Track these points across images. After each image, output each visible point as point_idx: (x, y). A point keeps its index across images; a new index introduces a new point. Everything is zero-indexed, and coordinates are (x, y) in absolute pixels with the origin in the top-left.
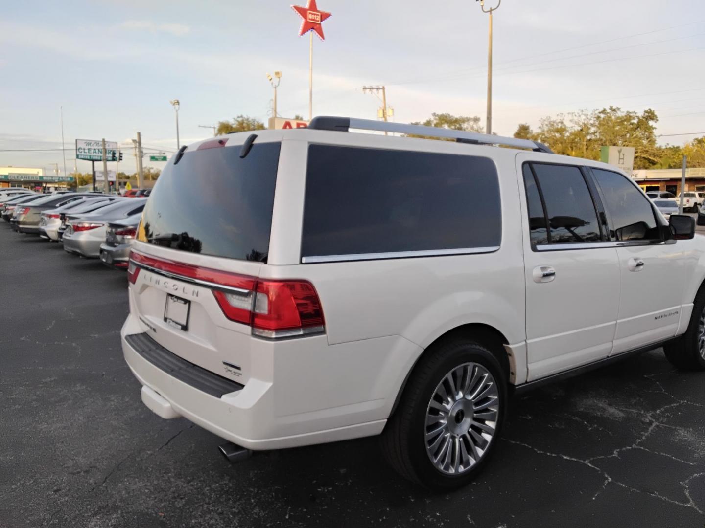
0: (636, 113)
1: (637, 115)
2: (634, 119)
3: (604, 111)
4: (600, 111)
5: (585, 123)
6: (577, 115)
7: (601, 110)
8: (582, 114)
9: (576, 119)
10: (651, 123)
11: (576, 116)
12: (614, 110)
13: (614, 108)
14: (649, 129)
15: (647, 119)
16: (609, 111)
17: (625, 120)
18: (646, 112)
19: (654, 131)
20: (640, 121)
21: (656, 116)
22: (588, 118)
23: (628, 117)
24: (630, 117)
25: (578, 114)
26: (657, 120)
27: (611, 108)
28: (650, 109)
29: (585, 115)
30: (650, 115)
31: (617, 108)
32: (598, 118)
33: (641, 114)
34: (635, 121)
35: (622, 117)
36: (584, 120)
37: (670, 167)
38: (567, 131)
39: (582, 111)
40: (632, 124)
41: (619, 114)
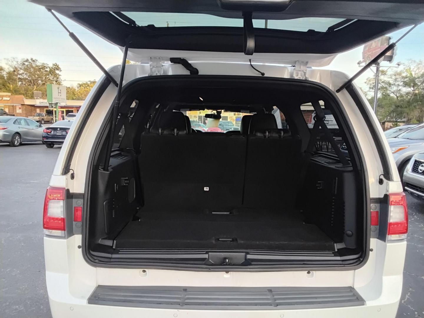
0: (48, 65)
1: (49, 66)
2: (47, 68)
3: (27, 61)
4: (24, 60)
5: (16, 66)
6: (11, 61)
7: (26, 59)
8: (14, 60)
9: (10, 63)
10: (57, 72)
11: (9, 61)
12: (34, 61)
13: (34, 59)
14: (56, 75)
15: (54, 70)
16: (30, 61)
17: (42, 68)
18: (54, 65)
19: (60, 76)
20: (51, 71)
21: (60, 68)
22: (18, 64)
23: (44, 67)
24: (45, 66)
25: (11, 60)
26: (61, 71)
27: (32, 59)
28: (56, 63)
29: (16, 61)
30: (56, 67)
31: (36, 60)
32: (24, 64)
33: (51, 65)
34: (48, 70)
35: (39, 66)
36: (16, 64)
37: (73, 99)
38: (4, 71)
39: (14, 59)
40: (46, 71)
41: (38, 64)
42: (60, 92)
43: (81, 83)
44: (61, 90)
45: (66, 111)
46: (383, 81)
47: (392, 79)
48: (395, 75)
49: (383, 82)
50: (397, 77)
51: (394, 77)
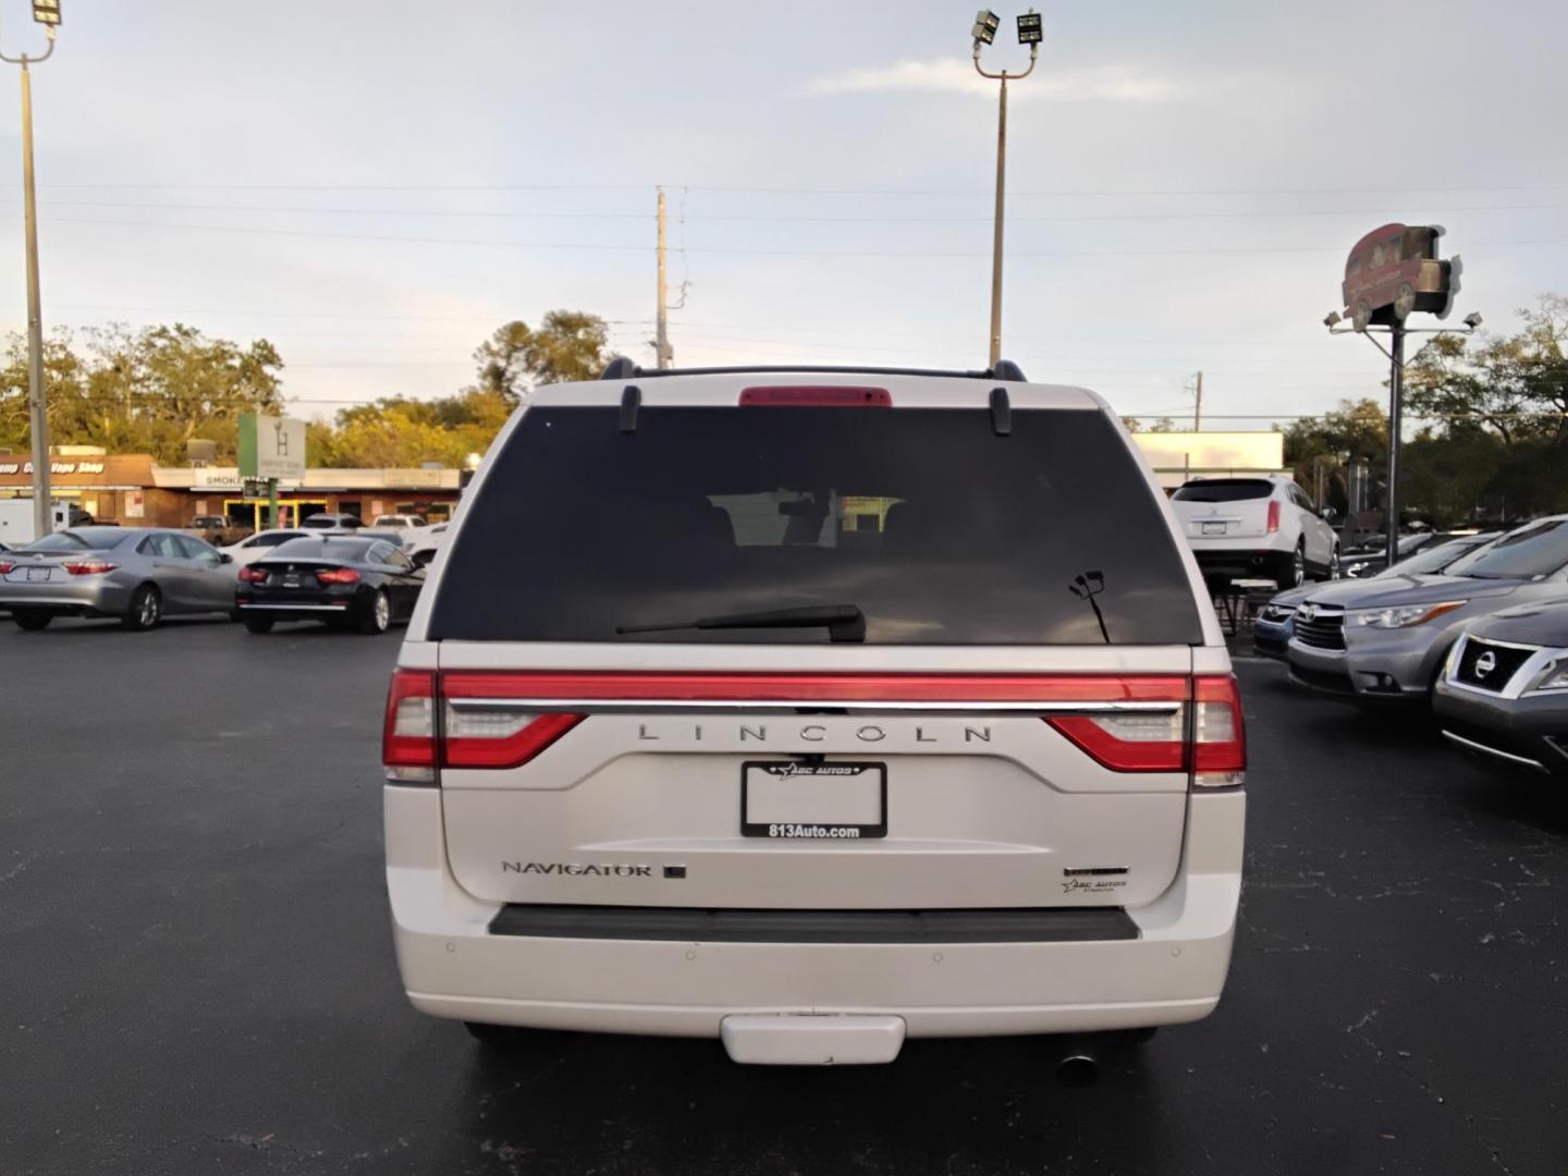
0: (236, 346)
1: (239, 349)
2: (232, 357)
3: (163, 333)
4: (153, 331)
5: (123, 353)
6: (104, 335)
7: (158, 328)
8: (116, 333)
9: (101, 342)
10: (268, 370)
11: (100, 335)
12: (186, 334)
13: (186, 327)
14: (265, 382)
15: (259, 362)
16: (174, 333)
17: (215, 358)
18: (256, 346)
19: (278, 386)
20: (246, 366)
21: (277, 356)
22: (131, 345)
23: (221, 354)
24: (224, 352)
25: (107, 331)
26: (282, 366)
27: (179, 328)
28: (264, 340)
29: (123, 338)
30: (265, 352)
31: (193, 329)
32: (151, 345)
33: (246, 347)
34: (236, 363)
35: (206, 351)
36: (123, 347)
37: (324, 465)
38: (81, 370)
39: (116, 327)
40: (230, 368)
41: (201, 343)
42: (283, 440)
43: (349, 407)
44: (286, 435)
45: (302, 507)
46: (1449, 376)
47: (1484, 370)
48: (1494, 355)
49: (1450, 382)
50: (1504, 360)
51: (1490, 363)
